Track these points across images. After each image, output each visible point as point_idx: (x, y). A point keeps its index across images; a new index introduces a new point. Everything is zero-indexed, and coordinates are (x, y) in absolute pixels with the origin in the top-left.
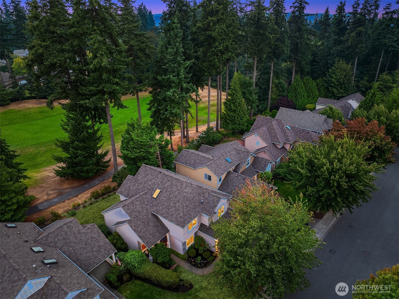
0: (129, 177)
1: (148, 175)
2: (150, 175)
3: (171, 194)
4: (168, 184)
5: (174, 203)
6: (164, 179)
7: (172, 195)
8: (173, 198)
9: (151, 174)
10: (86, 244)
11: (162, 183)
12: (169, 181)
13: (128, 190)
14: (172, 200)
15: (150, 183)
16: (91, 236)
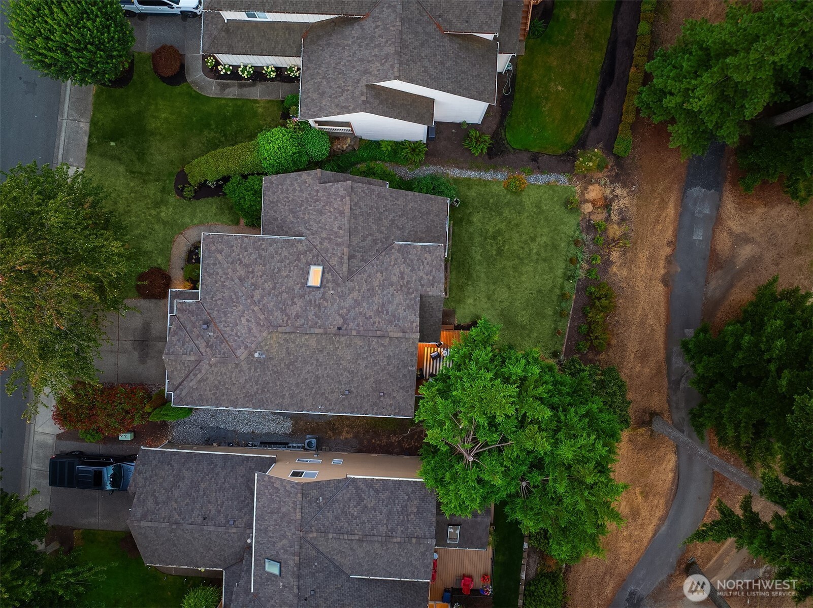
0: (437, 291)
1: (378, 313)
2: (369, 313)
3: (274, 288)
4: (295, 310)
5: (253, 272)
6: (316, 315)
7: (268, 286)
8: (260, 281)
9: (370, 317)
10: (341, 72)
11: (319, 306)
12: (297, 316)
13: (412, 261)
14: (261, 276)
15: (355, 295)
16: (348, 91)
